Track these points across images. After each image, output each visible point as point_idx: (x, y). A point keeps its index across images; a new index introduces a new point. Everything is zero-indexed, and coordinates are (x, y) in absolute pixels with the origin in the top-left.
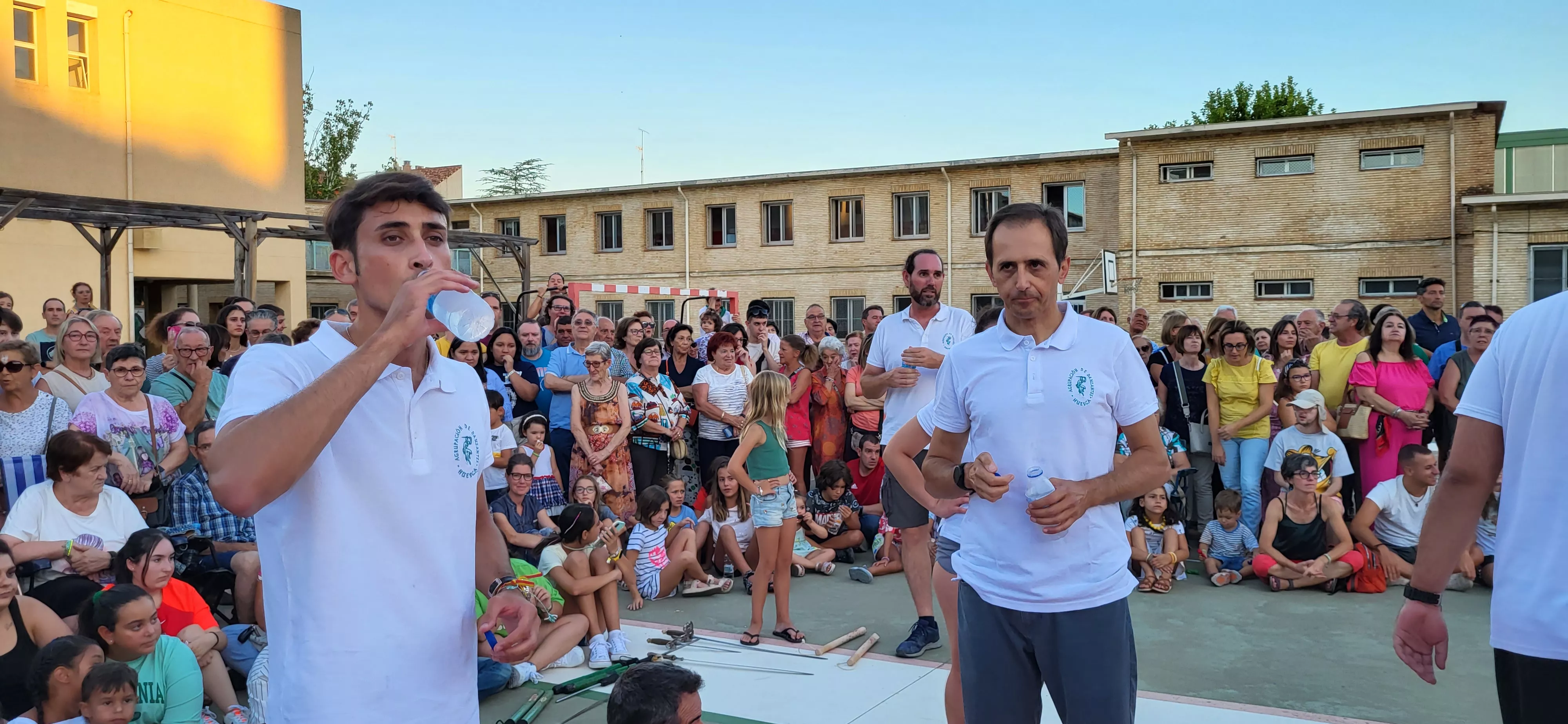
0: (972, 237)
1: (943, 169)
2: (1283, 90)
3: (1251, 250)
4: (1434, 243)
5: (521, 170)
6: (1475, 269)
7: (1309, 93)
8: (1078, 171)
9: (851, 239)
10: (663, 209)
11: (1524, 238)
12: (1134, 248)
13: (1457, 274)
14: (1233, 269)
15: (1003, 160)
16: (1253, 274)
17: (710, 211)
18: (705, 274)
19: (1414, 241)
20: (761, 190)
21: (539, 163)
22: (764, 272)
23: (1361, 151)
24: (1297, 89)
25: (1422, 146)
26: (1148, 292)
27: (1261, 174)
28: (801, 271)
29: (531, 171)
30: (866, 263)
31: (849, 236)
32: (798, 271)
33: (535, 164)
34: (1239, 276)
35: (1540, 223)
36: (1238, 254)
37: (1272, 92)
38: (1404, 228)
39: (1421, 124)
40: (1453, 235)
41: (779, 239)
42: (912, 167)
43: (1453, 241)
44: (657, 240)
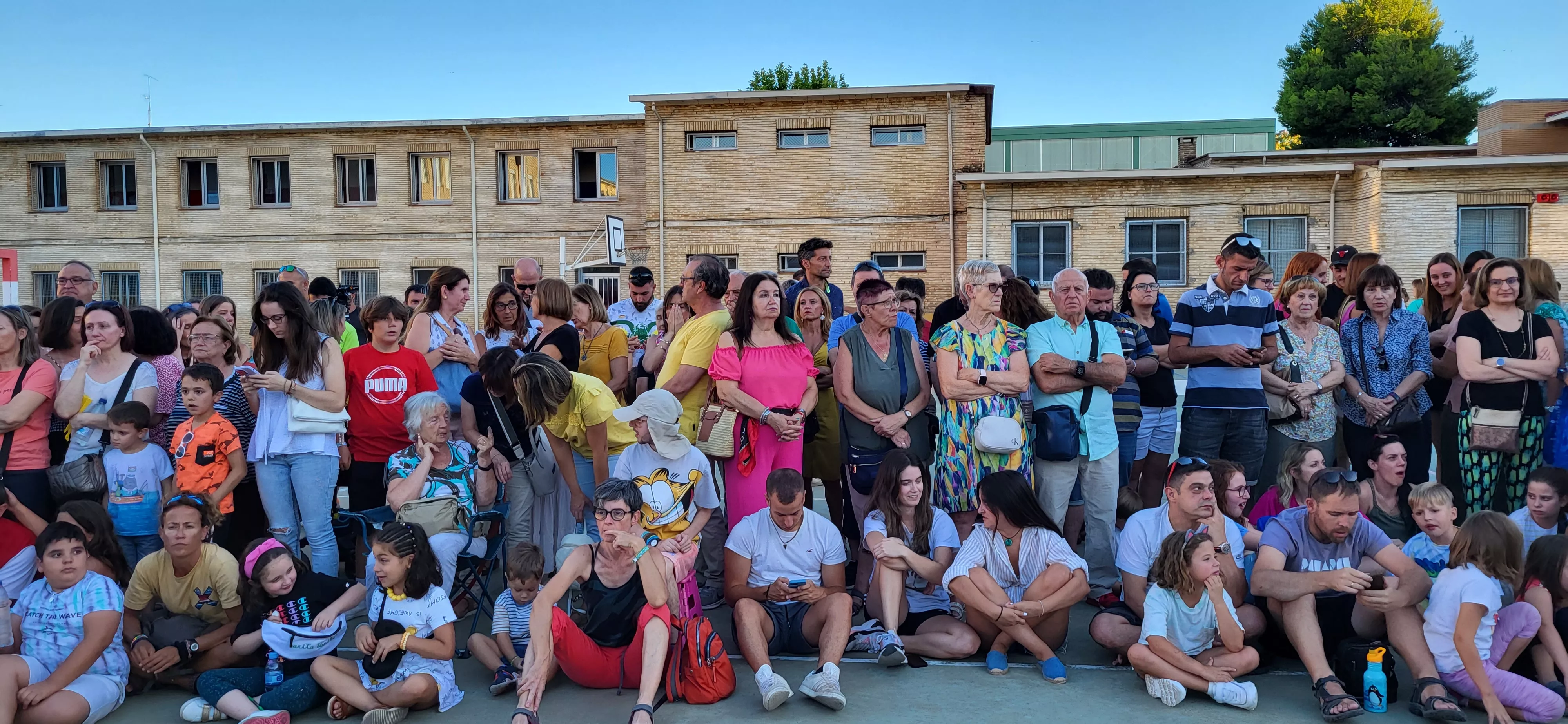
0: (498, 203)
1: (464, 128)
2: (819, 74)
3: (773, 222)
4: (935, 219)
6: (968, 244)
7: (842, 79)
8: (609, 136)
9: (361, 202)
10: (122, 161)
11: (1008, 216)
12: (661, 218)
13: (955, 249)
14: (758, 242)
15: (531, 121)
16: (776, 247)
17: (186, 165)
18: (179, 241)
19: (918, 217)
20: (250, 143)
22: (255, 238)
23: (872, 127)
24: (831, 73)
25: (924, 125)
26: (676, 265)
27: (783, 146)
28: (302, 238)
30: (380, 230)
31: (359, 200)
32: (297, 238)
34: (763, 249)
35: (1023, 201)
36: (762, 226)
37: (810, 75)
38: (909, 205)
39: (923, 103)
40: (951, 213)
41: (274, 201)
42: (429, 124)
43: (951, 217)
44: (116, 199)
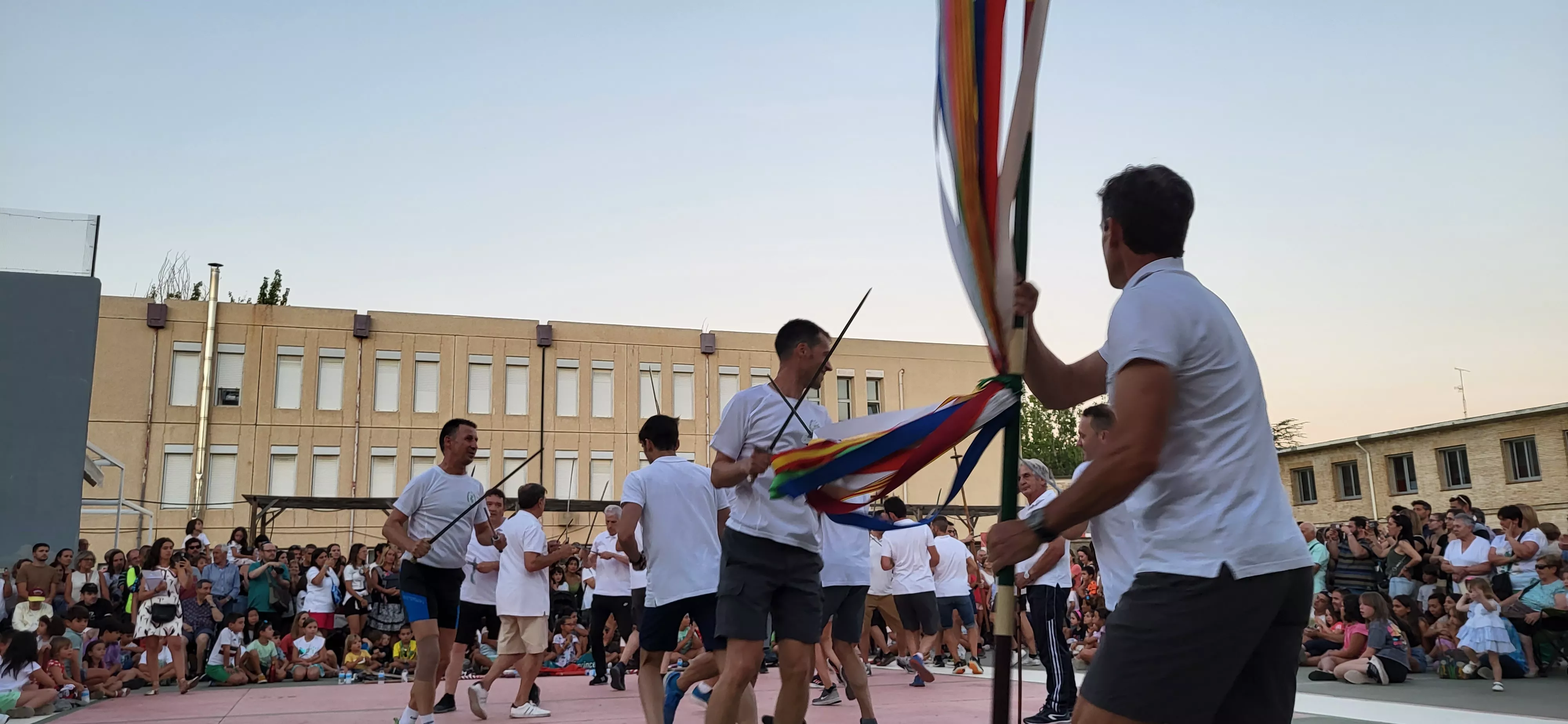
5: (1278, 431)
9: (1530, 478)
10: (1348, 462)
17: (1392, 461)
20: (1435, 438)
21: (1295, 422)
29: (1288, 430)
30: (1547, 501)
31: (1527, 476)
33: (1291, 424)
41: (1460, 483)
44: (1348, 492)
